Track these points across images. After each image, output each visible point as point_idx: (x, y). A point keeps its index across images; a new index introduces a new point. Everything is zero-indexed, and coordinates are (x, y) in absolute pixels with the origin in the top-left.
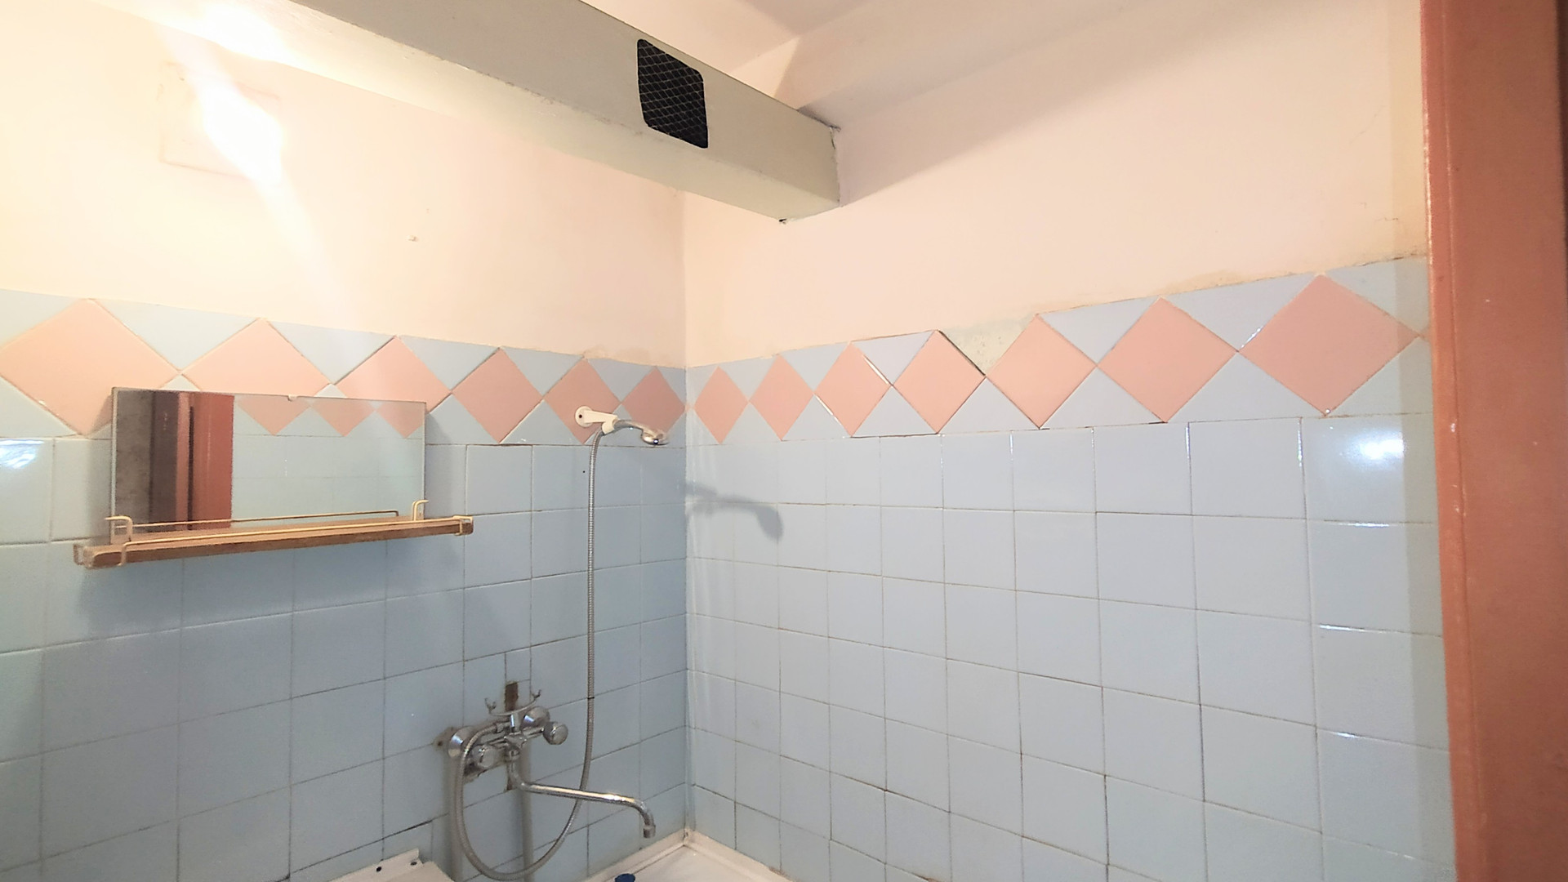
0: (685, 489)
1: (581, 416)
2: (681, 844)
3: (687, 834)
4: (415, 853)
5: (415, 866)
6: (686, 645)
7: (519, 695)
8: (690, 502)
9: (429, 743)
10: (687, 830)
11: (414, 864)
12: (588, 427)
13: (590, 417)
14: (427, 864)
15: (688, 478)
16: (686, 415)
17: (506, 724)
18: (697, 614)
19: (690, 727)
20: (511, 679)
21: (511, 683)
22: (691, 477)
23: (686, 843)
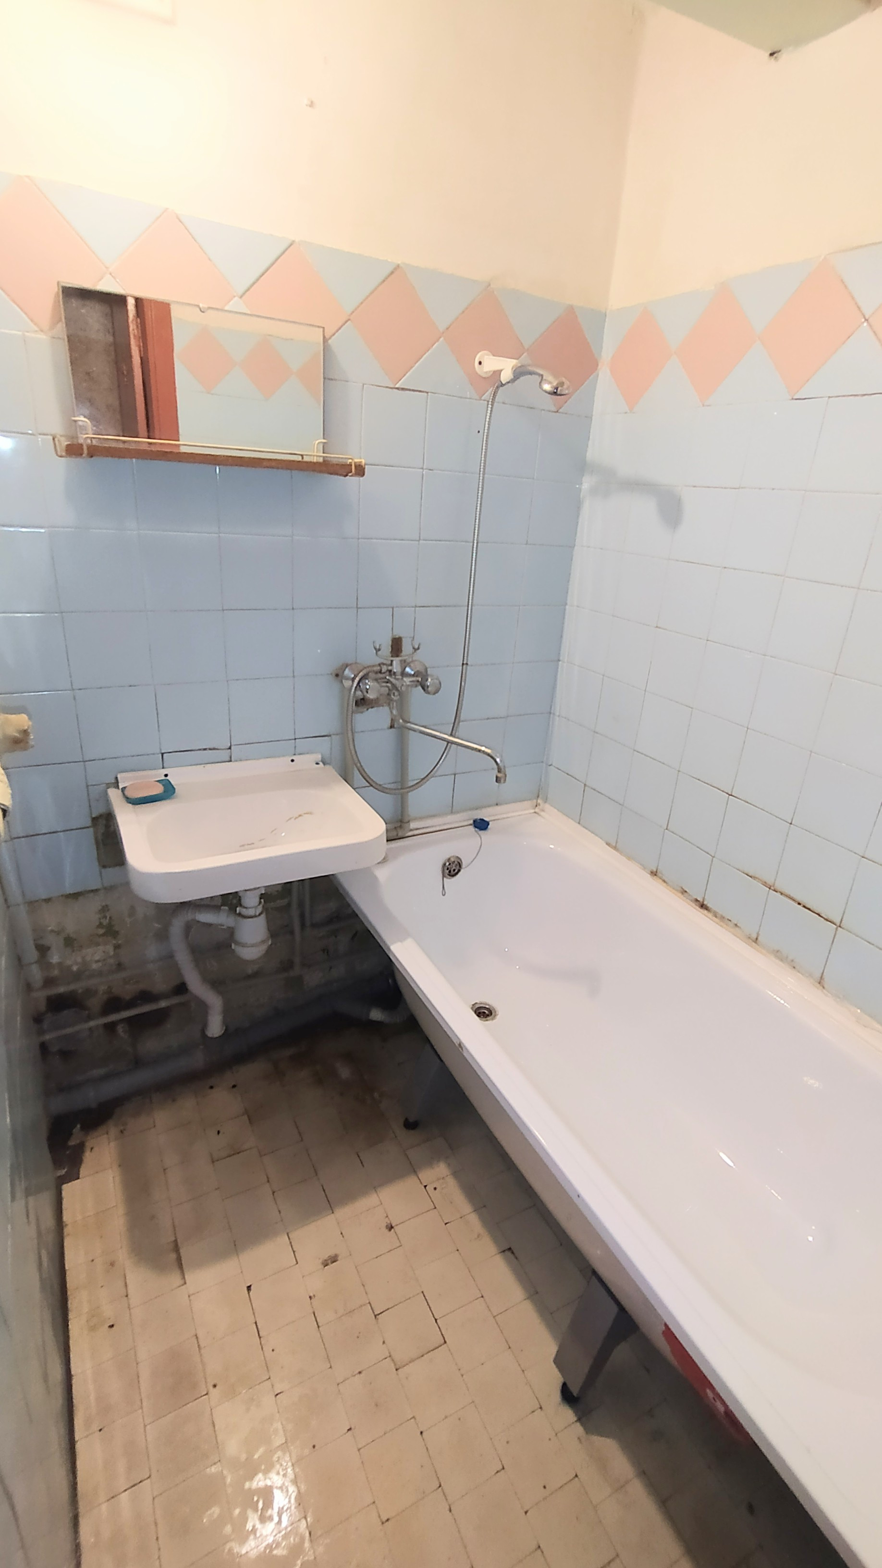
0: (582, 467)
1: (480, 363)
2: (533, 811)
3: (539, 805)
4: (319, 757)
5: (317, 765)
6: (562, 637)
7: (403, 649)
8: (587, 484)
9: (329, 673)
10: (539, 801)
11: (317, 764)
12: (488, 378)
13: (490, 363)
14: (327, 767)
15: (590, 455)
16: (598, 376)
17: (390, 668)
18: (578, 607)
19: (554, 714)
20: (398, 634)
21: (397, 637)
22: (592, 453)
23: (537, 810)
